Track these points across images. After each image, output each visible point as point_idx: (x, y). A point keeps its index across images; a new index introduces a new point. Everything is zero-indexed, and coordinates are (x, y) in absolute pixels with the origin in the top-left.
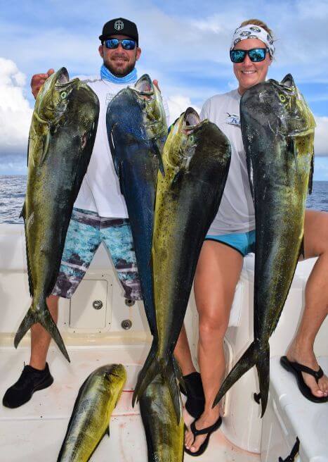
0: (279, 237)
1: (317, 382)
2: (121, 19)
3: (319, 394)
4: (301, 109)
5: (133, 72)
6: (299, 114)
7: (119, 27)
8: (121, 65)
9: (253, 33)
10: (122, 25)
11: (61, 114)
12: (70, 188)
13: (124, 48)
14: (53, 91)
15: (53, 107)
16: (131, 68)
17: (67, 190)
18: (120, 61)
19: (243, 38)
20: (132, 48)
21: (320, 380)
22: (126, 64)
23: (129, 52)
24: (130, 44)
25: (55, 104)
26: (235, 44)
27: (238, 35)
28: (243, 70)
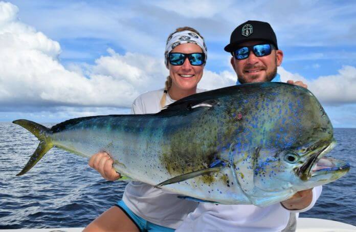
9: (192, 39)
10: (251, 29)
19: (182, 42)
26: (173, 48)
27: (176, 39)
28: (181, 72)
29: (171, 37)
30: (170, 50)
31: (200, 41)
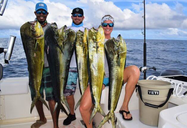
0: (115, 79)
1: (127, 115)
2: (78, 8)
3: (126, 118)
4: (122, 46)
5: (82, 23)
6: (121, 48)
7: (77, 10)
8: (78, 22)
9: (110, 19)
10: (78, 10)
11: (66, 39)
12: (69, 59)
13: (79, 16)
14: (63, 33)
15: (63, 37)
16: (81, 23)
17: (69, 60)
18: (77, 21)
19: (107, 20)
20: (81, 16)
21: (128, 114)
22: (79, 21)
23: (80, 18)
24: (80, 16)
25: (64, 36)
26: (104, 21)
27: (105, 19)
28: (106, 29)
29: (103, 18)
30: (103, 22)
31: (112, 20)
